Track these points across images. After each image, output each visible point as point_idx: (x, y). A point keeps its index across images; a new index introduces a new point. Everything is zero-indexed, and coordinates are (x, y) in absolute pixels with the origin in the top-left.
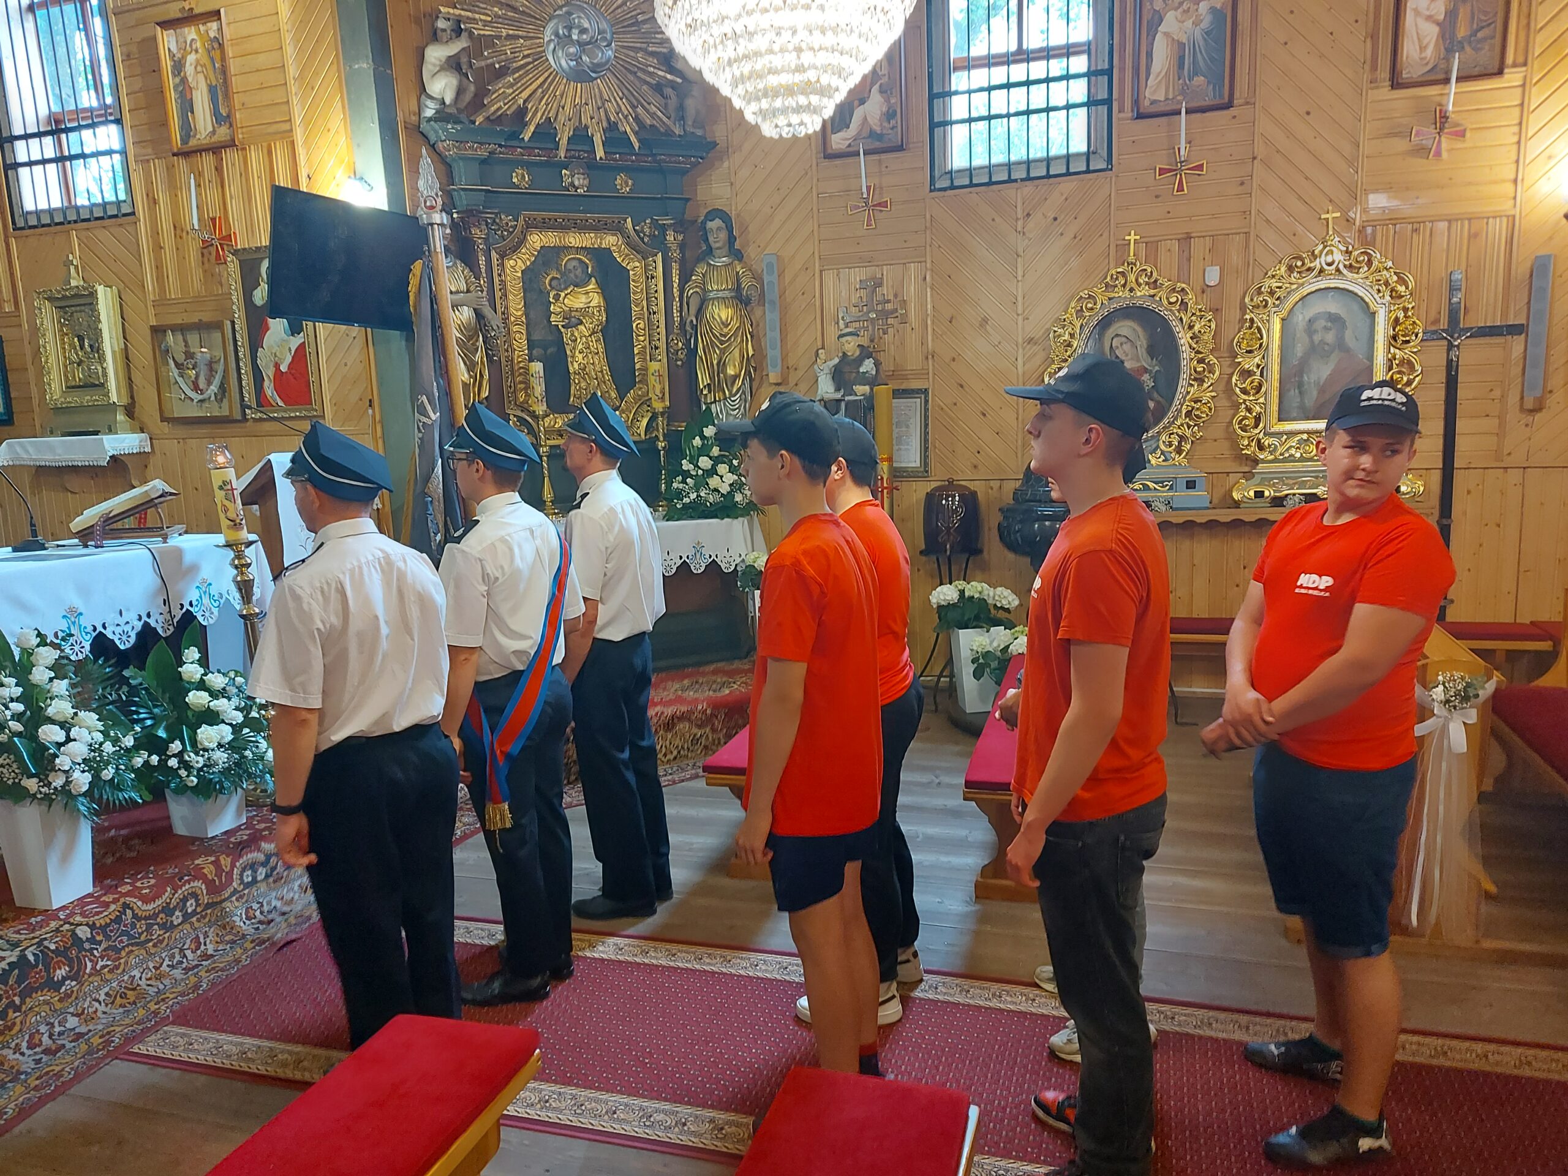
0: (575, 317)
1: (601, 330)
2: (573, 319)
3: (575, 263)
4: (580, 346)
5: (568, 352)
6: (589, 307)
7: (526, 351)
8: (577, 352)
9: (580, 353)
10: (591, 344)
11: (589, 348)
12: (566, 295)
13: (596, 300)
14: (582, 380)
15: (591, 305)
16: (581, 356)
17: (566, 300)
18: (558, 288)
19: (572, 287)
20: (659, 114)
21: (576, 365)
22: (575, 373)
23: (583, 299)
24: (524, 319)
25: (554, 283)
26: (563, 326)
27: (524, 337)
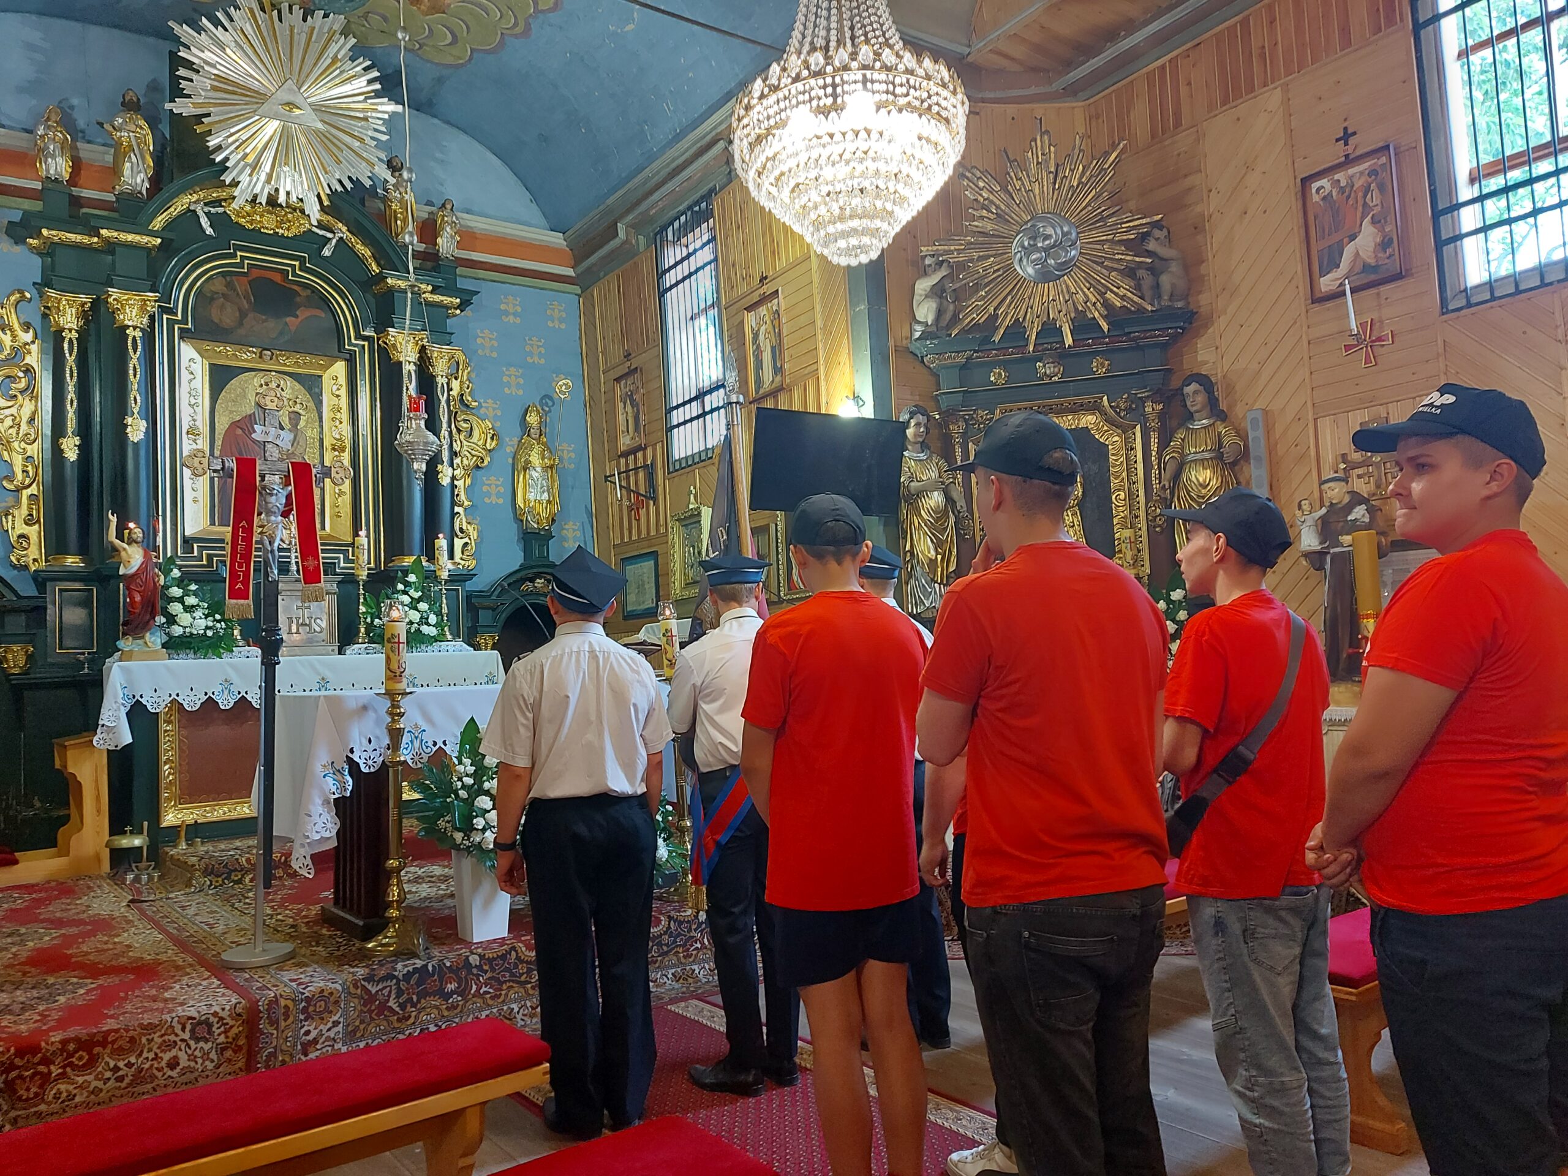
20: (1129, 294)
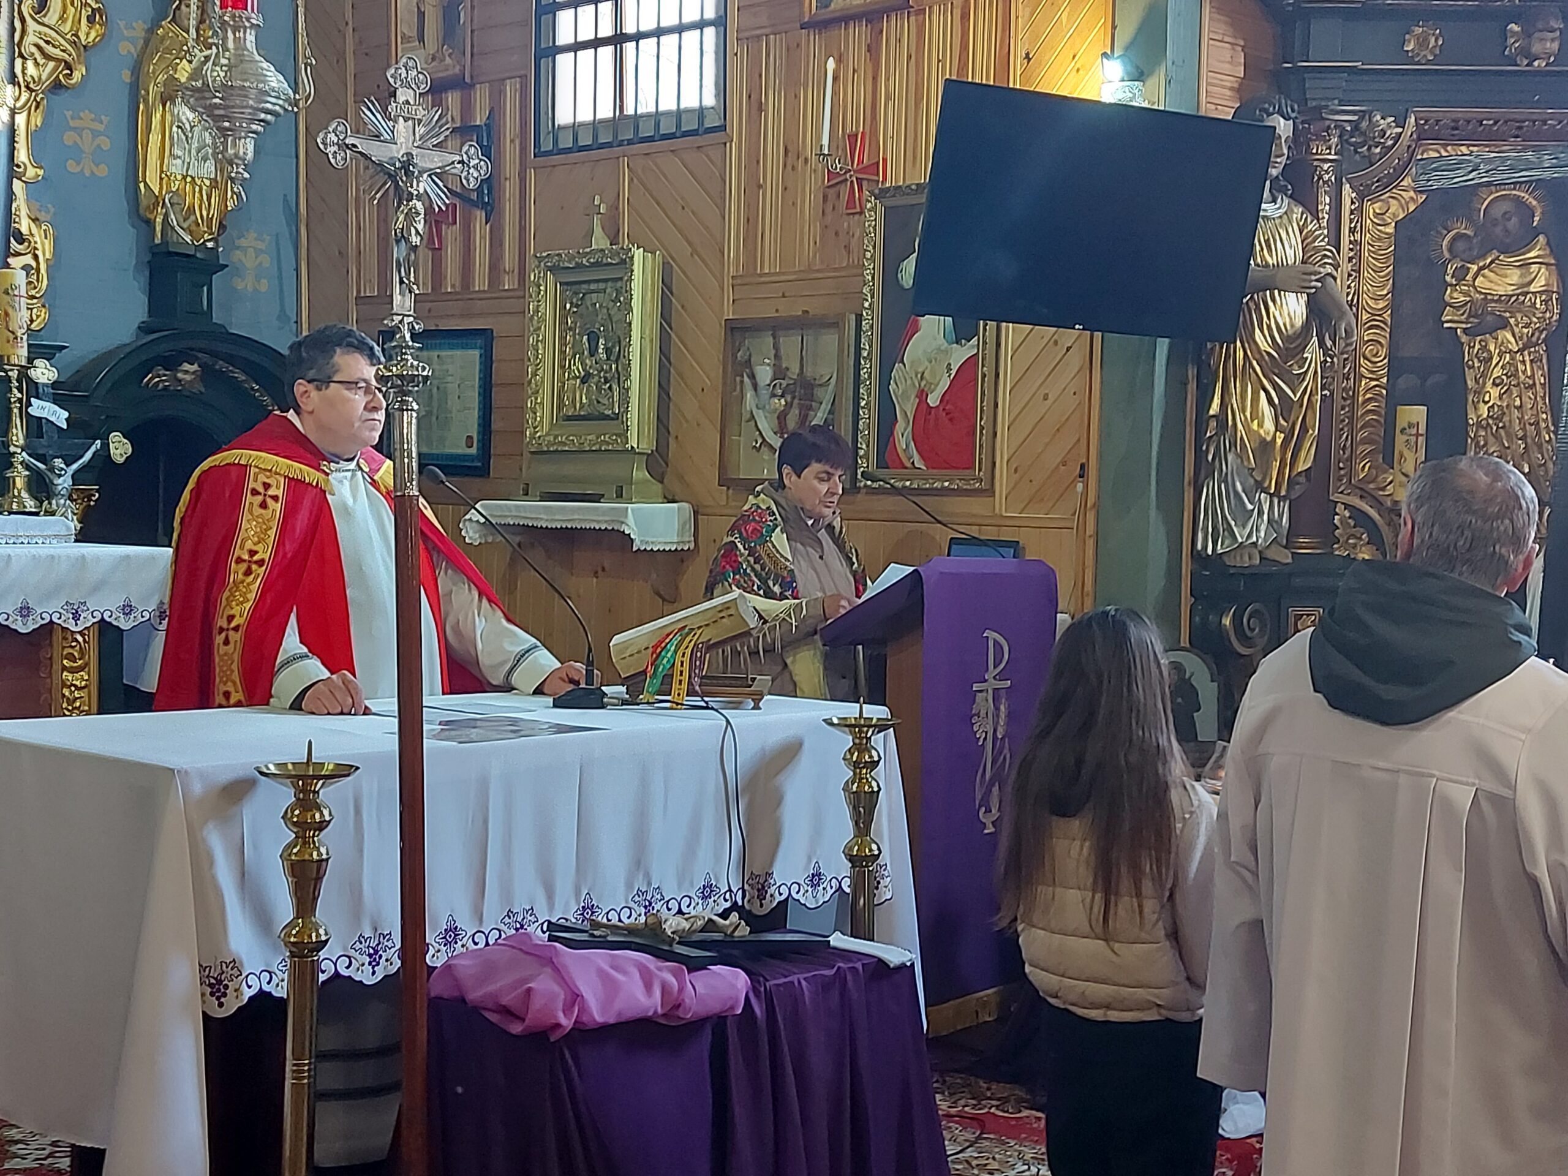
0: (1492, 313)
1: (1544, 340)
2: (1489, 318)
3: (1505, 206)
4: (1498, 372)
5: (1470, 383)
6: (1526, 294)
7: (1385, 380)
8: (1489, 383)
9: (1495, 384)
10: (1521, 367)
11: (1515, 375)
12: (1481, 269)
13: (1542, 279)
14: (1491, 439)
15: (1532, 289)
16: (1495, 392)
17: (1480, 279)
18: (1464, 256)
19: (1495, 253)
21: (1484, 410)
22: (1479, 423)
23: (1515, 276)
24: (1387, 316)
25: (1461, 245)
26: (1465, 330)
27: (1383, 353)
